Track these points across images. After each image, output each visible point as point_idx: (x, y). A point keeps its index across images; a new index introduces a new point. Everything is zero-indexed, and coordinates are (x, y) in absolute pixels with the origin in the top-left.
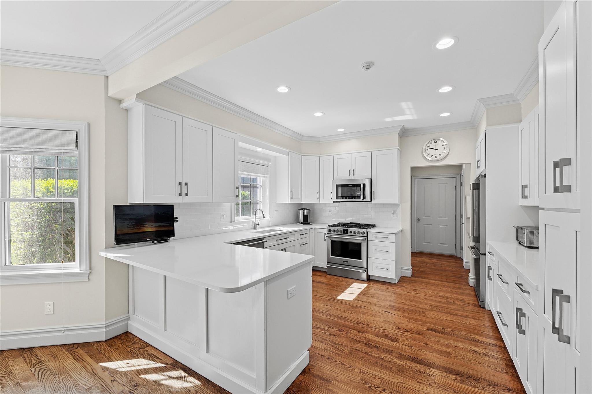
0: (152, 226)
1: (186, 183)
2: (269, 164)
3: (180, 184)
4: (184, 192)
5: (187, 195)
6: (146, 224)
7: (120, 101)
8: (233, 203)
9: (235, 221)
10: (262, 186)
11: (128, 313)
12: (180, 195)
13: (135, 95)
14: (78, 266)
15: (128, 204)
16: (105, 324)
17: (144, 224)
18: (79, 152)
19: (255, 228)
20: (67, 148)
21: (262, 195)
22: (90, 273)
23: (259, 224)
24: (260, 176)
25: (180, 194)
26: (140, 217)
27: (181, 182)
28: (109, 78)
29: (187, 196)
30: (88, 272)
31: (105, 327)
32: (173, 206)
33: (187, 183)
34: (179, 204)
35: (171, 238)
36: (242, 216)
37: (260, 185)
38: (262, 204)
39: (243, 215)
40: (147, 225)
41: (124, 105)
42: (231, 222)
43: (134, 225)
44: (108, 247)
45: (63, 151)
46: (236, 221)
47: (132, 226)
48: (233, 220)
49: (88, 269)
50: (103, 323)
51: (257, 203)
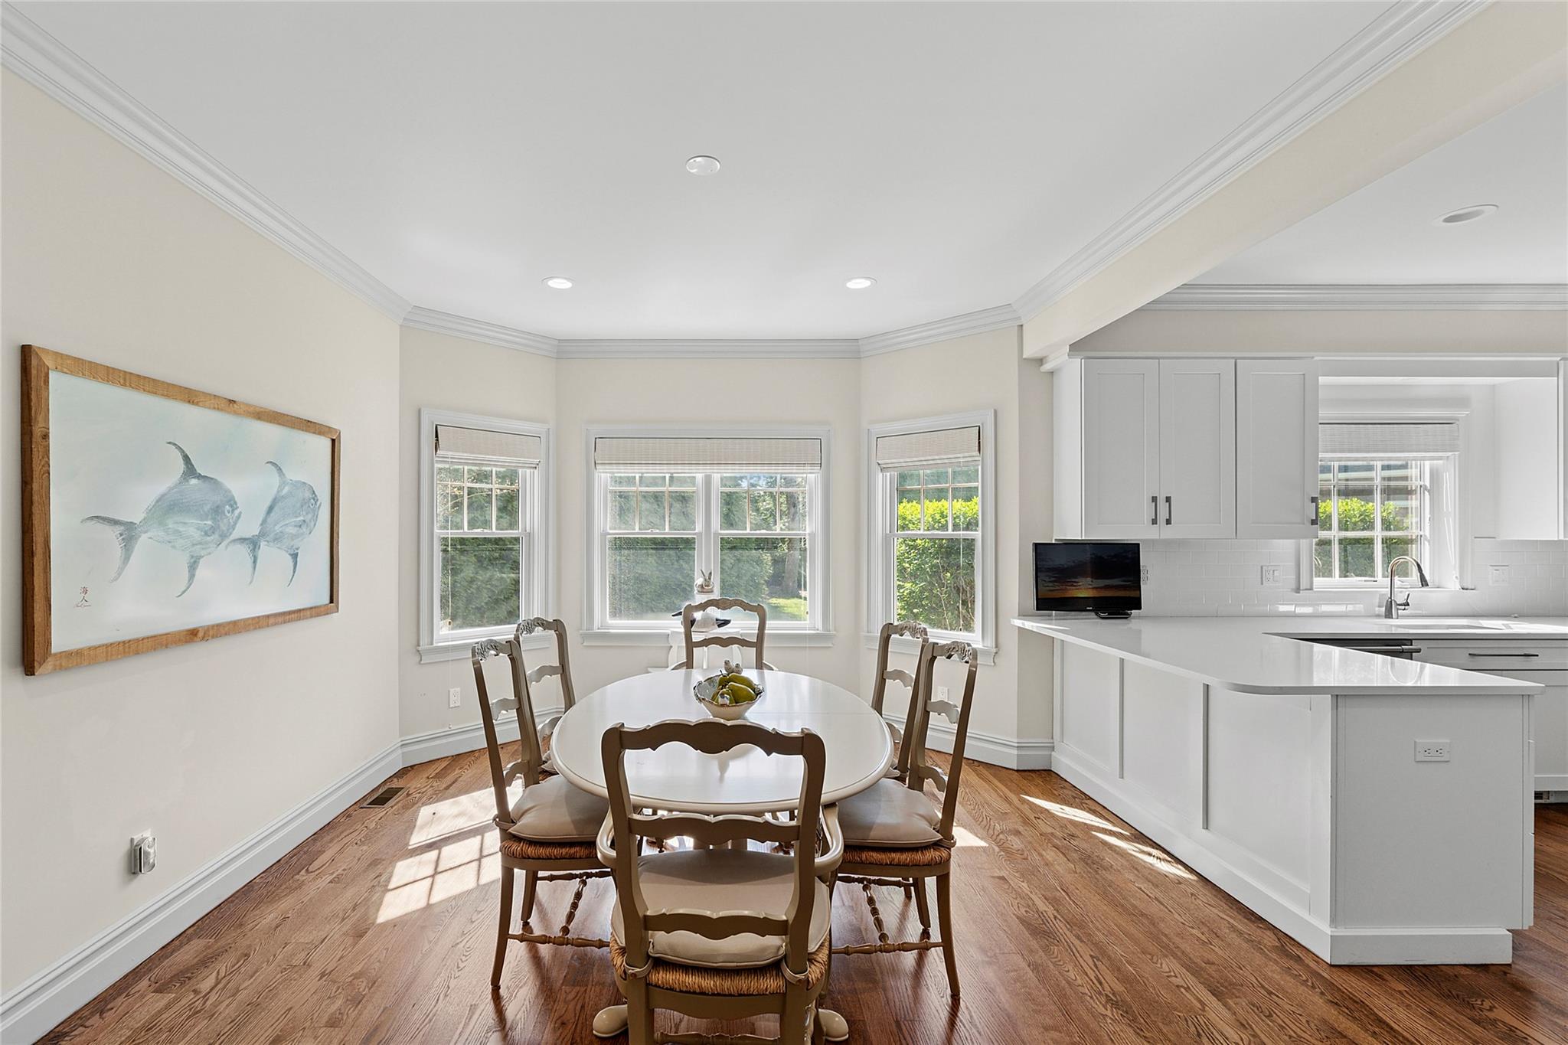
0: (1090, 587)
1: (1167, 498)
2: (1462, 413)
3: (1154, 499)
4: (1163, 515)
5: (1168, 522)
6: (1077, 580)
7: (1040, 361)
8: (1304, 540)
9: (1311, 589)
10: (1429, 488)
11: (1052, 738)
12: (1153, 524)
13: (1068, 347)
14: (981, 639)
15: (1054, 542)
16: (1018, 743)
17: (1074, 580)
18: (983, 459)
19: (1389, 614)
20: (966, 455)
21: (1428, 516)
22: (996, 653)
23: (1408, 605)
24: (1415, 459)
25: (1154, 522)
26: (1066, 566)
27: (1156, 497)
28: (1024, 327)
29: (1169, 525)
30: (995, 650)
31: (1018, 747)
32: (1138, 544)
33: (1170, 497)
34: (1152, 542)
35: (1133, 611)
36: (1340, 577)
37: (1422, 483)
38: (1426, 543)
39: (1345, 573)
40: (1078, 582)
41: (1047, 367)
42: (1298, 590)
43: (1054, 581)
44: (1023, 615)
45: (961, 460)
46: (1315, 590)
47: (1051, 584)
48: (1304, 584)
49: (994, 646)
50: (1014, 740)
51: (1410, 541)
